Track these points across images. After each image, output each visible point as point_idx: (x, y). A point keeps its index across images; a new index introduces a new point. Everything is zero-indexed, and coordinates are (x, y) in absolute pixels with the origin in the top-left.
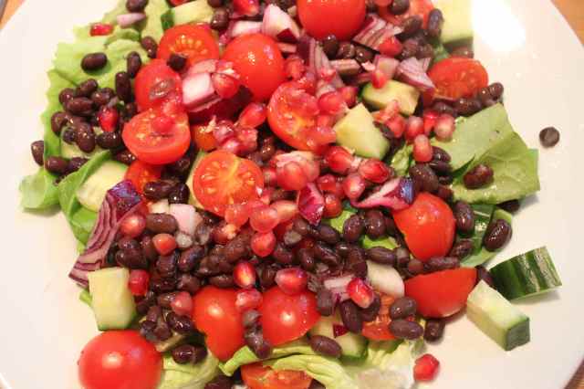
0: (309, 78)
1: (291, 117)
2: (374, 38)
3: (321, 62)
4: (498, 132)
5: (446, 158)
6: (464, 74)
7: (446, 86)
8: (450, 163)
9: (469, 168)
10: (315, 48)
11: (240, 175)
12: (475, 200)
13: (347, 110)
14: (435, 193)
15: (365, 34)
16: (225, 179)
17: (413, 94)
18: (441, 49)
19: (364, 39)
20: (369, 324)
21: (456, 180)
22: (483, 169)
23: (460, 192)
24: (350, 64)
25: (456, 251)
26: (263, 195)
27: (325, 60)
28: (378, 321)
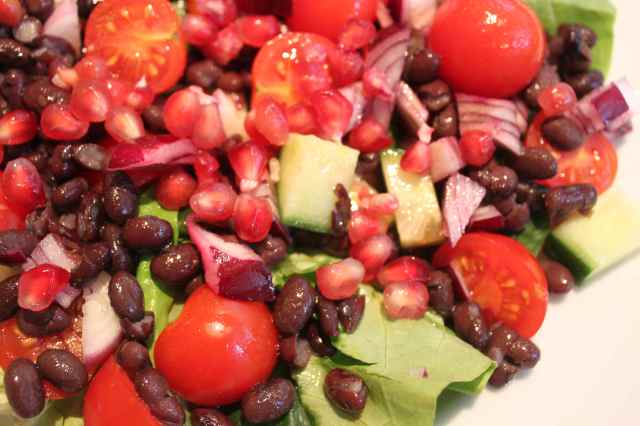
0: (352, 63)
1: (283, 72)
2: (475, 118)
3: (389, 68)
4: (425, 375)
5: (349, 323)
6: (511, 283)
7: (479, 271)
8: (343, 336)
9: (352, 368)
10: (400, 43)
11: (154, 51)
12: (311, 408)
13: (338, 138)
14: (282, 334)
15: (475, 102)
16: (137, 34)
17: (431, 225)
18: (540, 235)
19: (467, 107)
20: (17, 331)
21: (328, 361)
22: (356, 387)
23: (312, 377)
24: (418, 112)
25: (203, 415)
26: (139, 91)
27: (396, 73)
28: (28, 341)
